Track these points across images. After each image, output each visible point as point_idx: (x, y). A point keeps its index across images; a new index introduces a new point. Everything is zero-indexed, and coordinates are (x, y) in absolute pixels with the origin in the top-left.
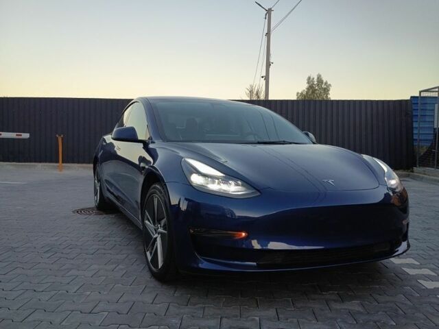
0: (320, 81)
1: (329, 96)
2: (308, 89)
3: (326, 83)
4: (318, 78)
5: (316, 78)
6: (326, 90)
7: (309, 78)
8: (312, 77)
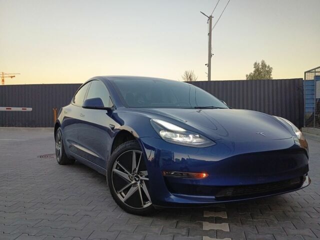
0: (264, 65)
1: (271, 76)
2: (255, 72)
3: (268, 67)
4: (262, 63)
5: (260, 64)
6: (269, 72)
7: (256, 64)
8: (257, 63)
